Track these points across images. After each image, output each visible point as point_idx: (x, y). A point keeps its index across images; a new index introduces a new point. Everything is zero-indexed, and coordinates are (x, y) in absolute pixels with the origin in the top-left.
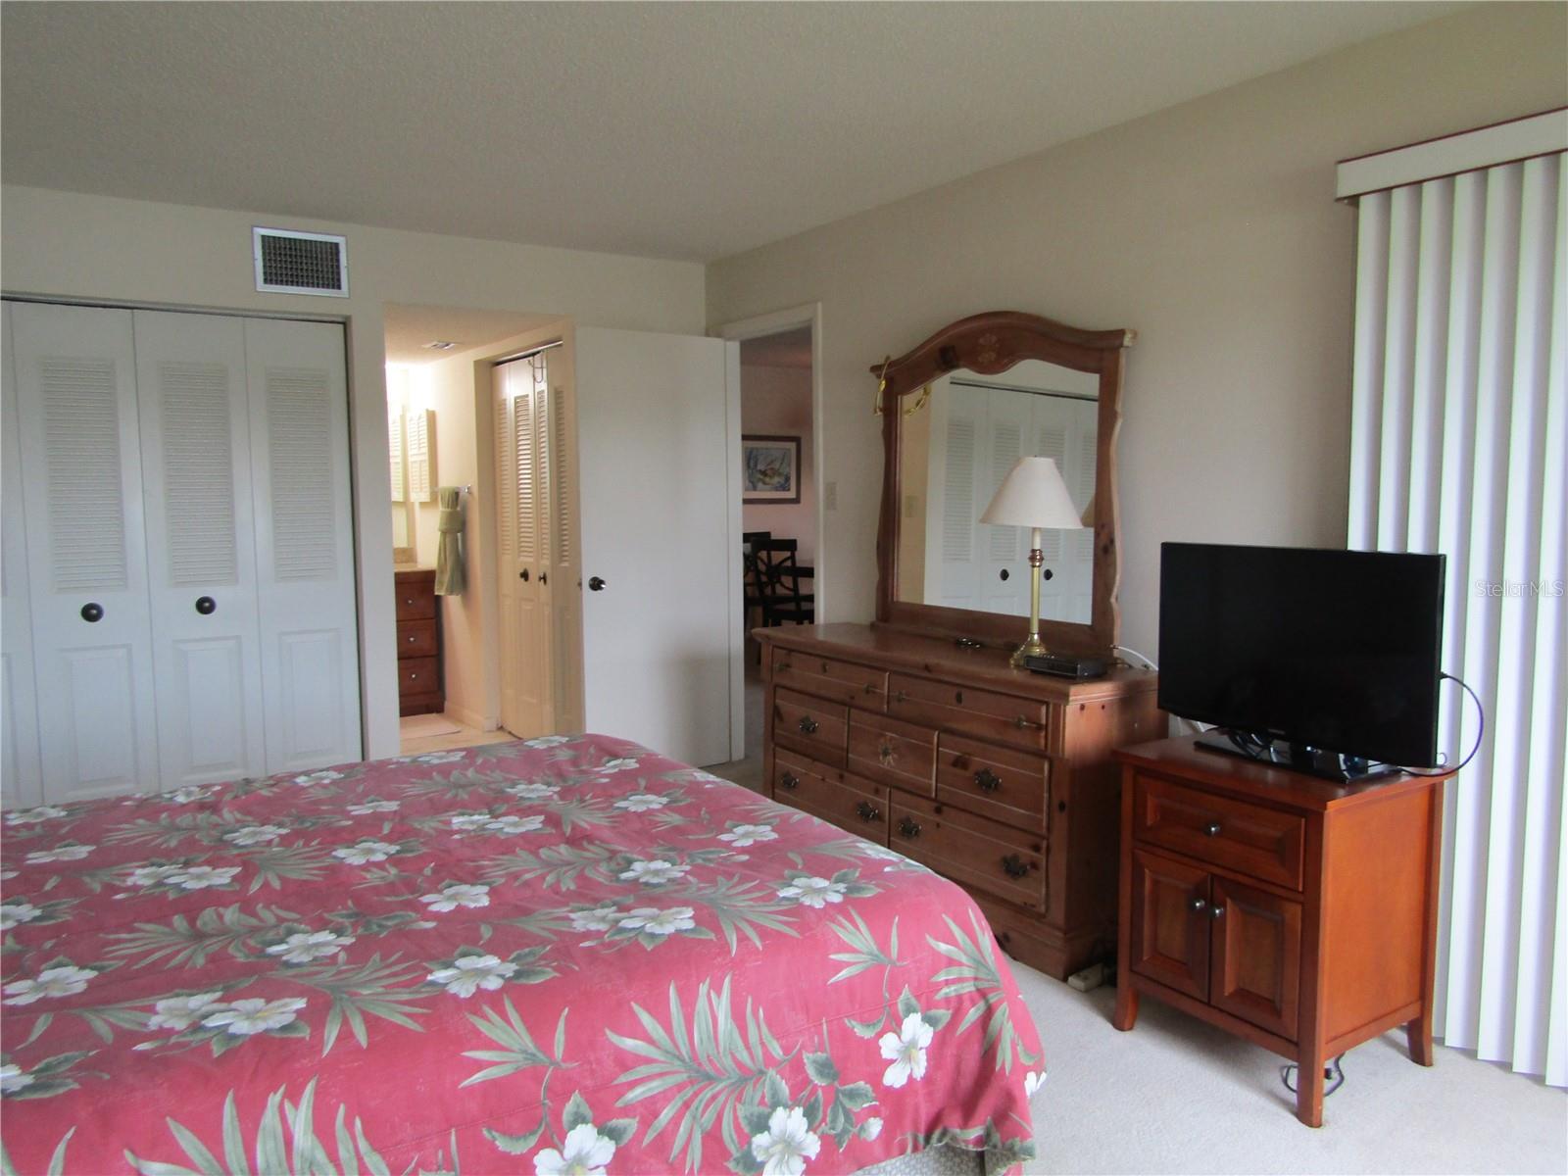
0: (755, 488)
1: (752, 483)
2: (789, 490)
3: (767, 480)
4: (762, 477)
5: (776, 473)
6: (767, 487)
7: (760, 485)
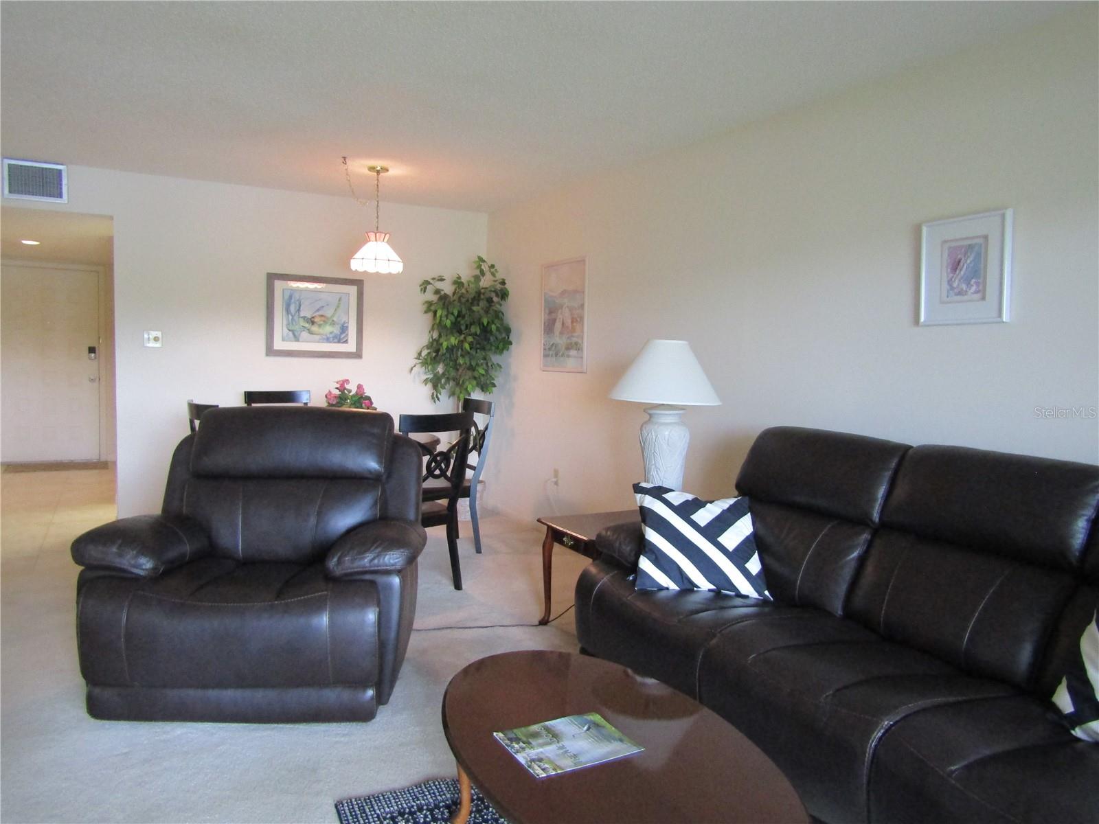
0: (297, 339)
1: (293, 331)
2: (346, 342)
3: (315, 328)
4: (307, 325)
5: (326, 320)
6: (317, 337)
7: (305, 334)
